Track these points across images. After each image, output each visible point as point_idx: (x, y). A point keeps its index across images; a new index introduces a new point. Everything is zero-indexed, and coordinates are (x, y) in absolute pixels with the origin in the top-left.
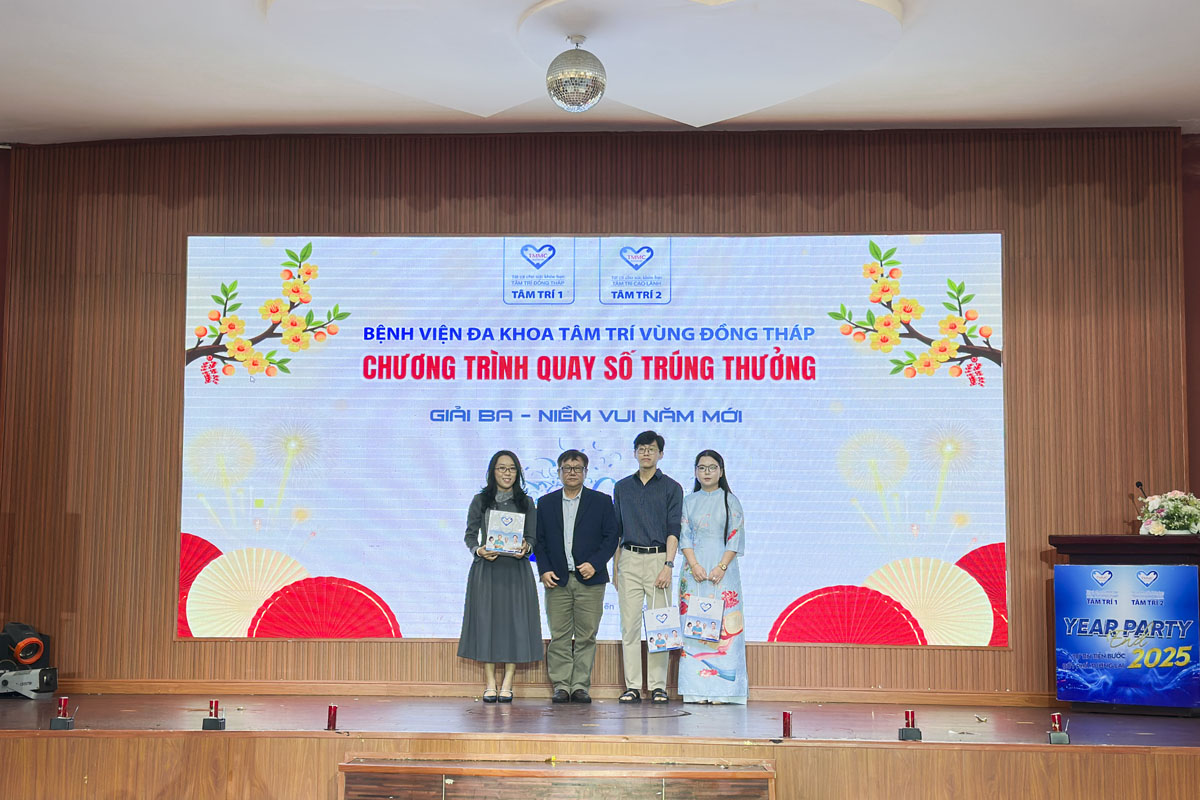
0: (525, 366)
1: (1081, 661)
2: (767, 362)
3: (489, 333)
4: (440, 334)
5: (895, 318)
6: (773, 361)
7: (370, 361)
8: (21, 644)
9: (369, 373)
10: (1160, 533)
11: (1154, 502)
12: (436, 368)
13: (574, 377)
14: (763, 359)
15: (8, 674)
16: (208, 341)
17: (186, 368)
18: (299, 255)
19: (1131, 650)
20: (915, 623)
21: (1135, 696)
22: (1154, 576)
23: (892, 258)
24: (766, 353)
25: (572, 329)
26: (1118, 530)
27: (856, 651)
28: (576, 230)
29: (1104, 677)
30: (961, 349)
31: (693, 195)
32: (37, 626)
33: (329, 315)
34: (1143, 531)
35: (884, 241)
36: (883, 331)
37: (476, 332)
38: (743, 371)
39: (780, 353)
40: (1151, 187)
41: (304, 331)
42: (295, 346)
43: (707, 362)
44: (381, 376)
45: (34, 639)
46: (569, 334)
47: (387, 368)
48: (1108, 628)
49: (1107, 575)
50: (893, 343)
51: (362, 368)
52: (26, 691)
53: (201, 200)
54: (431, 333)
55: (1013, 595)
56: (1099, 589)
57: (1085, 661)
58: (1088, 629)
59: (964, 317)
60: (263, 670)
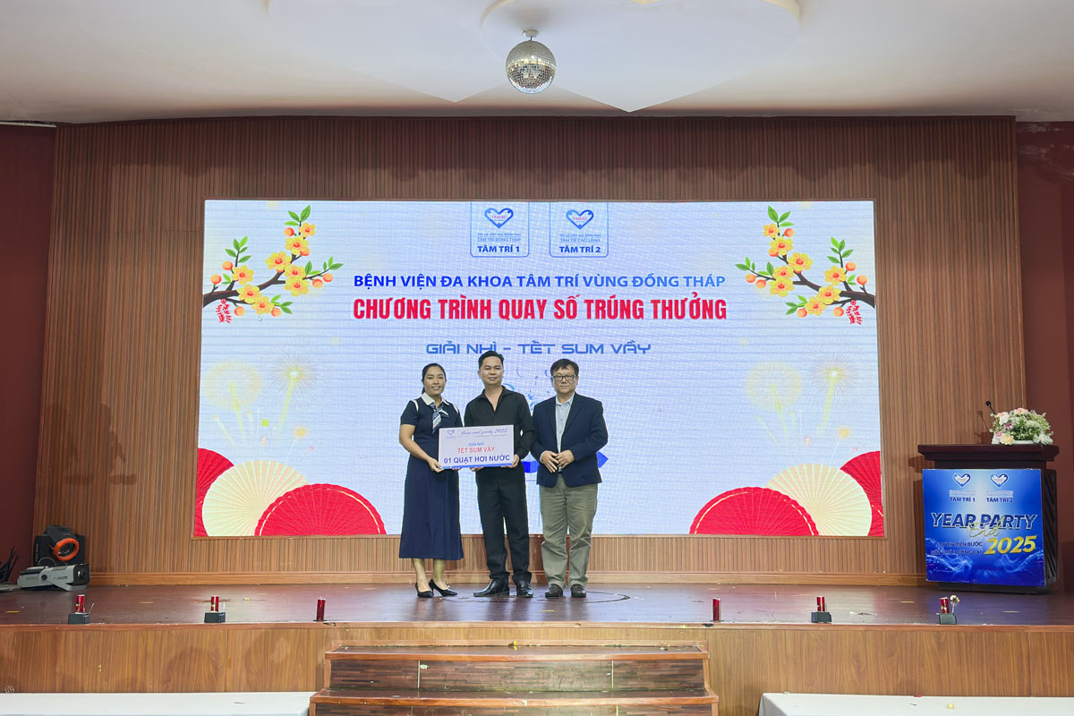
0: (489, 308)
1: (946, 548)
2: (687, 305)
3: (458, 281)
4: (418, 281)
5: (790, 269)
6: (692, 303)
7: (359, 304)
8: (60, 544)
9: (359, 314)
10: (1009, 443)
11: (1003, 417)
12: (414, 309)
13: (529, 317)
14: (683, 302)
15: (48, 570)
16: (222, 288)
17: (203, 309)
18: (299, 216)
19: (987, 539)
20: (809, 517)
21: (991, 576)
22: (1003, 478)
23: (786, 220)
24: (685, 297)
25: (528, 277)
26: (971, 441)
27: (760, 541)
28: (531, 196)
29: (965, 562)
30: (842, 294)
31: (625, 168)
32: (74, 528)
33: (325, 266)
34: (995, 441)
35: (780, 207)
36: (780, 279)
37: (447, 280)
38: (667, 312)
39: (698, 297)
40: (992, 164)
41: (305, 278)
42: (296, 291)
43: (638, 304)
44: (368, 316)
45: (71, 539)
46: (525, 281)
47: (373, 309)
48: (967, 522)
49: (966, 478)
50: (787, 289)
51: (352, 309)
52: (62, 584)
53: (217, 170)
54: (411, 280)
55: (887, 494)
56: (960, 489)
57: (949, 548)
58: (951, 522)
59: (845, 269)
60: (268, 563)
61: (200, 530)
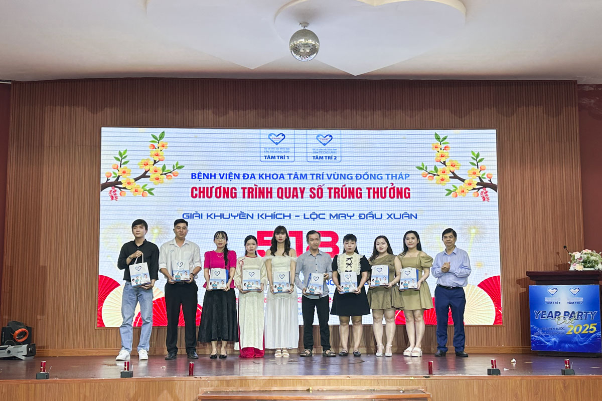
0: (271, 192)
1: (543, 331)
2: (388, 190)
3: (253, 176)
4: (230, 176)
5: (447, 169)
6: (390, 189)
7: (194, 190)
8: (17, 332)
9: (194, 195)
10: (581, 270)
11: (577, 255)
12: (227, 193)
13: (295, 198)
14: (385, 188)
15: (11, 347)
16: (112, 180)
17: (101, 193)
19: (567, 326)
23: (446, 141)
25: (294, 174)
28: (296, 126)
29: (554, 339)
30: (478, 184)
31: (351, 110)
33: (174, 167)
35: (442, 133)
36: (442, 176)
37: (247, 176)
38: (376, 194)
40: (564, 109)
41: (161, 175)
42: (156, 181)
43: (359, 190)
44: (200, 197)
45: (24, 329)
46: (292, 177)
47: (203, 193)
49: (555, 290)
50: (446, 181)
51: (190, 194)
52: (20, 356)
53: (108, 109)
54: (225, 176)
55: (505, 301)
56: (552, 297)
58: (546, 316)
59: (479, 169)
61: (101, 323)
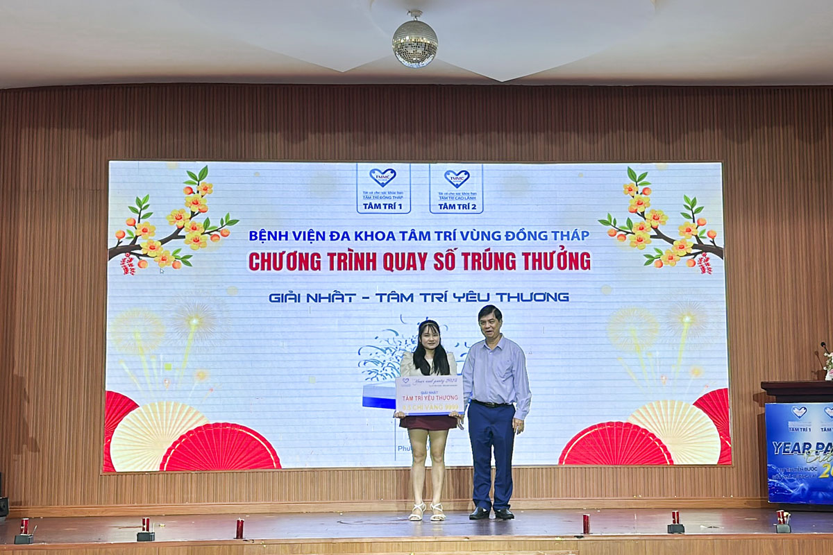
1: (786, 473)
2: (555, 256)
3: (346, 235)
4: (309, 236)
5: (647, 224)
6: (559, 255)
7: (254, 257)
9: (254, 266)
12: (305, 262)
13: (411, 268)
16: (126, 242)
18: (197, 176)
19: (821, 464)
20: (665, 448)
21: (824, 497)
23: (644, 180)
24: (554, 250)
25: (410, 232)
26: (808, 378)
27: (623, 470)
28: (412, 158)
29: (802, 485)
30: (694, 247)
31: (498, 132)
33: (222, 223)
35: (638, 168)
36: (639, 233)
37: (336, 235)
38: (537, 263)
39: (564, 250)
42: (195, 245)
43: (511, 257)
44: (263, 269)
46: (407, 236)
47: (269, 262)
49: (803, 410)
54: (302, 235)
55: (734, 426)
56: (798, 421)
57: (789, 473)
58: (790, 450)
59: (696, 224)
60: (172, 496)
61: (109, 465)
